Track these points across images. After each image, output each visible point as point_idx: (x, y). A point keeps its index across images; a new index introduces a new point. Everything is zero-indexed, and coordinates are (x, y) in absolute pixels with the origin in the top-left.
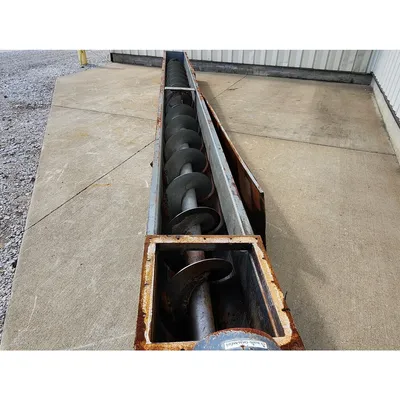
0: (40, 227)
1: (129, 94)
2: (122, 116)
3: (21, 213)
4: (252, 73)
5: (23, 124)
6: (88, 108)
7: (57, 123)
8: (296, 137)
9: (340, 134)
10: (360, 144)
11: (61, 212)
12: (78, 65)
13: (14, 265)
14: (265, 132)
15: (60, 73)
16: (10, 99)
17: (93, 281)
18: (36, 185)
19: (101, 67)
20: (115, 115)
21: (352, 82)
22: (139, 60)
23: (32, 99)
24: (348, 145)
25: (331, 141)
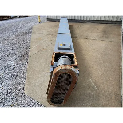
0: (32, 57)
1: (51, 29)
2: (49, 35)
3: (28, 55)
4: (86, 22)
5: (26, 37)
6: (41, 33)
7: (34, 36)
8: (94, 39)
9: (107, 37)
10: (112, 40)
11: (36, 54)
12: (38, 22)
13: (27, 63)
14: (86, 38)
15: (33, 25)
16: (22, 31)
17: (43, 66)
18: (30, 49)
19: (44, 22)
20: (48, 34)
21: (116, 24)
22: (54, 20)
23: (28, 31)
24: (109, 40)
25: (104, 39)
